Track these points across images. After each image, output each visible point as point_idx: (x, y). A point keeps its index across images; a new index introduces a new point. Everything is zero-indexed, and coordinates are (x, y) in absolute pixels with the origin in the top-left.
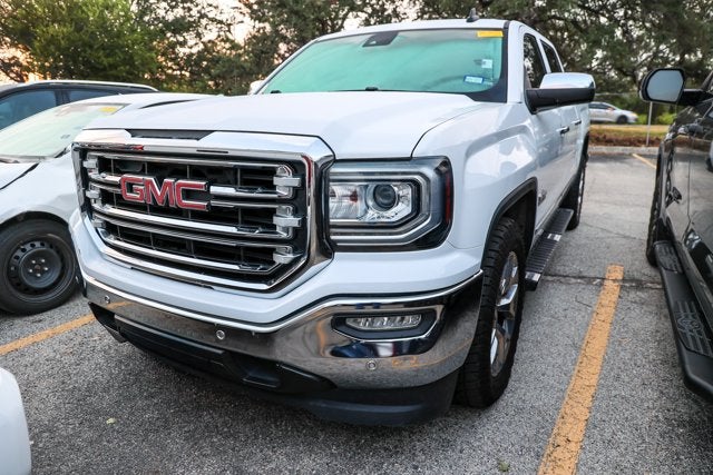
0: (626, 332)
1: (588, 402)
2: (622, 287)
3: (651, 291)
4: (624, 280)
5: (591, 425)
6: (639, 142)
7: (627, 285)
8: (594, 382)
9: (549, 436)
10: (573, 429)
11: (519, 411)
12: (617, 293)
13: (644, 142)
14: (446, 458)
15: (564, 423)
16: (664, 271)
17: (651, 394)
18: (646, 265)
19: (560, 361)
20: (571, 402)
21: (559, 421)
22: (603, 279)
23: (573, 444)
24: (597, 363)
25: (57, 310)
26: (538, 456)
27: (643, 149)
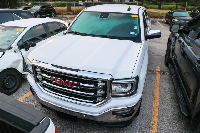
0: (163, 89)
1: (157, 112)
2: (160, 74)
3: (167, 75)
4: (160, 71)
5: (159, 118)
6: (158, 17)
7: (161, 73)
8: (158, 105)
9: (151, 122)
10: (155, 119)
11: (143, 115)
12: (159, 76)
13: (159, 17)
14: (131, 130)
15: (153, 118)
16: (172, 75)
17: (170, 108)
18: (165, 66)
19: (150, 99)
20: (154, 112)
21: (152, 117)
22: (156, 71)
23: (156, 123)
24: (158, 99)
25: (16, 92)
26: (149, 127)
27: (159, 19)
